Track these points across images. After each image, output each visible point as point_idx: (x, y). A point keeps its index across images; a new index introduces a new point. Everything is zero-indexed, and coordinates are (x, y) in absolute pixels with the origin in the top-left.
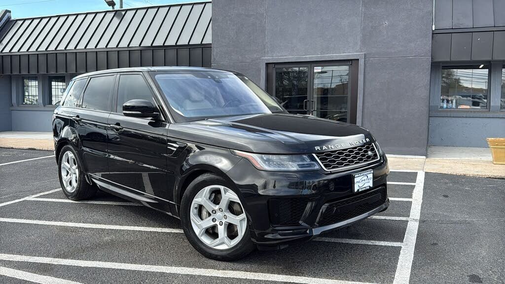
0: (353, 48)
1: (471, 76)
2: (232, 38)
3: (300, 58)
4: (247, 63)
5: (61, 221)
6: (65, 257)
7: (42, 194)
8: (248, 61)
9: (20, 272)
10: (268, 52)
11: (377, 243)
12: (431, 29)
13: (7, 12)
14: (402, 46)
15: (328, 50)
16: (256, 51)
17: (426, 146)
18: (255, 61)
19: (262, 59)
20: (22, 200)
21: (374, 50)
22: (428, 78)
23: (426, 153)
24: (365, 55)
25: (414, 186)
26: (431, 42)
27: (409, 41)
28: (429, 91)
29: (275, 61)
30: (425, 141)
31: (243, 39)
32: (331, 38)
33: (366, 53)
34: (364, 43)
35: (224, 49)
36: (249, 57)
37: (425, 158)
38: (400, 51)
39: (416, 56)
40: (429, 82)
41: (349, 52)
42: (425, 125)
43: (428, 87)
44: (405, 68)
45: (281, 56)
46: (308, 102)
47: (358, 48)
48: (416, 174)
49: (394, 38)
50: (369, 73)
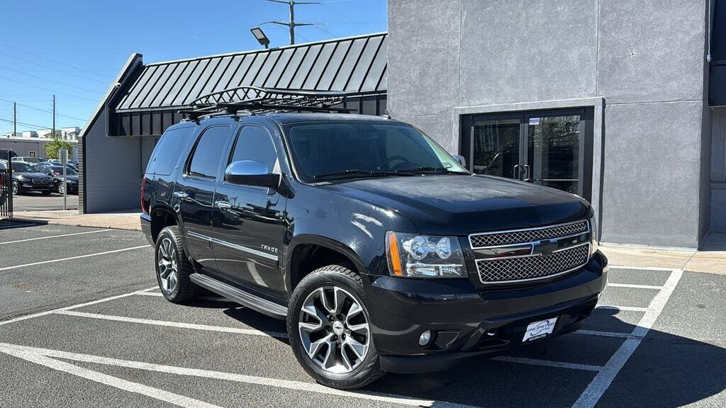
0: (586, 90)
2: (415, 82)
3: (507, 106)
4: (434, 116)
5: (170, 320)
6: (163, 363)
7: (157, 287)
8: (436, 112)
9: (108, 377)
10: (463, 98)
11: (566, 365)
12: (702, 60)
13: (138, 56)
14: (659, 86)
15: (548, 94)
16: (447, 99)
17: (697, 233)
18: (444, 112)
19: (455, 109)
20: (132, 294)
21: (616, 93)
22: (699, 132)
23: (697, 243)
24: (604, 100)
25: (659, 291)
26: (702, 79)
27: (670, 79)
28: (700, 151)
29: (473, 112)
30: (696, 227)
31: (429, 82)
32: (552, 77)
33: (604, 97)
34: (602, 82)
35: (404, 97)
36: (437, 107)
37: (695, 250)
38: (657, 94)
39: (680, 100)
40: (700, 139)
41: (580, 96)
42: (695, 201)
43: (699, 146)
44: (663, 118)
45: (481, 104)
46: (520, 169)
47: (593, 90)
48: (669, 273)
49: (647, 74)
50: (609, 126)
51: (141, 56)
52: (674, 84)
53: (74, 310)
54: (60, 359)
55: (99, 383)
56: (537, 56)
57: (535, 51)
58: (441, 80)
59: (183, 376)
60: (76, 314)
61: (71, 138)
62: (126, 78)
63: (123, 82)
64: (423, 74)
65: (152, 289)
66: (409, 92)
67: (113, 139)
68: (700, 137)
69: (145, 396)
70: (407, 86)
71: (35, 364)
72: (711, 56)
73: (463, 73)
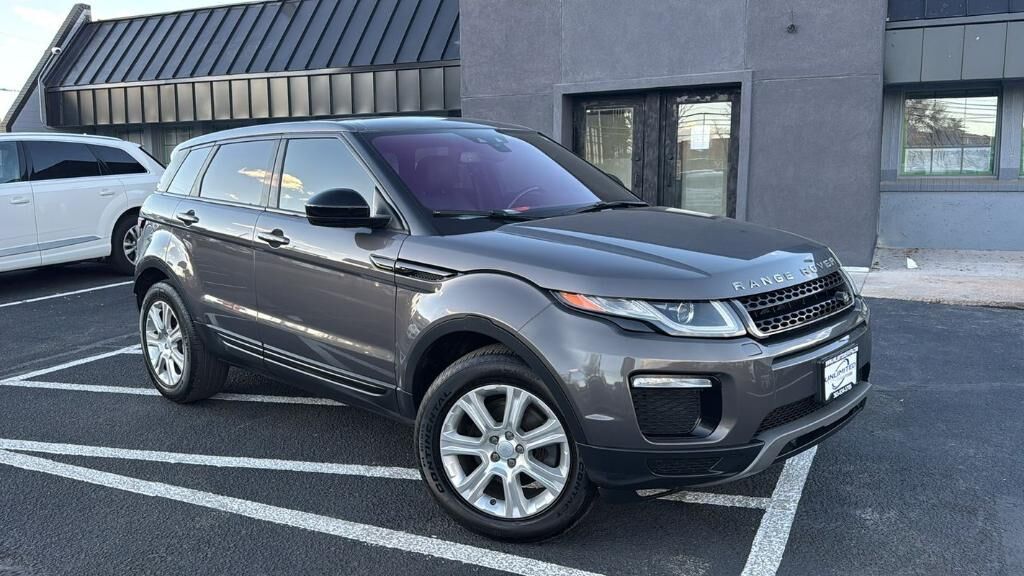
0: (729, 61)
1: (963, 111)
4: (527, 96)
8: (530, 91)
10: (566, 72)
13: (80, 7)
14: (825, 55)
15: (681, 66)
16: (545, 72)
18: (542, 90)
19: (556, 87)
21: (770, 64)
23: (869, 261)
24: (753, 74)
26: (880, 46)
27: (838, 45)
29: (581, 90)
31: (519, 48)
32: (686, 42)
33: (756, 71)
34: (752, 49)
35: (484, 70)
36: (530, 84)
37: (867, 270)
38: (820, 66)
39: (851, 74)
41: (723, 69)
43: (874, 135)
44: (830, 99)
45: (591, 80)
47: (739, 61)
49: (809, 39)
50: (760, 110)
51: (89, 7)
52: (845, 53)
53: (33, 379)
54: (29, 453)
55: (98, 486)
58: (536, 45)
60: (37, 384)
62: (67, 40)
63: (64, 46)
64: (510, 37)
66: (490, 62)
68: (876, 123)
69: (174, 501)
70: (489, 53)
73: (566, 35)
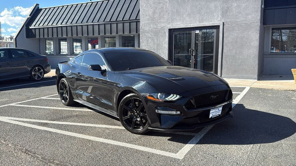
0: (217, 19)
2: (151, 16)
3: (187, 26)
5: (55, 107)
6: (54, 120)
7: (49, 96)
8: (159, 28)
9: (33, 125)
12: (260, 7)
13: (37, 5)
14: (244, 17)
15: (202, 21)
16: (163, 22)
17: (257, 74)
18: (163, 28)
19: (167, 27)
20: (40, 98)
21: (228, 20)
22: (258, 35)
23: (257, 78)
24: (223, 23)
25: (240, 94)
26: (260, 15)
27: (248, 14)
28: (259, 42)
29: (174, 28)
30: (256, 71)
31: (157, 16)
32: (204, 14)
33: (224, 22)
34: (223, 16)
35: (147, 22)
36: (160, 26)
37: (256, 80)
38: (243, 21)
39: (252, 23)
40: (259, 38)
41: (214, 22)
42: (257, 62)
43: (258, 40)
44: (245, 30)
45: (177, 25)
46: (192, 50)
47: (219, 19)
48: (244, 88)
49: (240, 13)
50: (225, 33)
51: (38, 5)
52: (250, 17)
53: (17, 104)
54: (14, 120)
55: (30, 127)
56: (198, 5)
57: (198, 3)
58: (161, 15)
59: (62, 124)
60: (18, 105)
61: (9, 40)
62: (32, 14)
63: (31, 15)
64: (154, 13)
65: (48, 96)
66: (148, 20)
67: (28, 39)
68: (259, 37)
69: (48, 131)
70: (148, 17)
71: (4, 122)
72: (264, 6)
73: (170, 12)
